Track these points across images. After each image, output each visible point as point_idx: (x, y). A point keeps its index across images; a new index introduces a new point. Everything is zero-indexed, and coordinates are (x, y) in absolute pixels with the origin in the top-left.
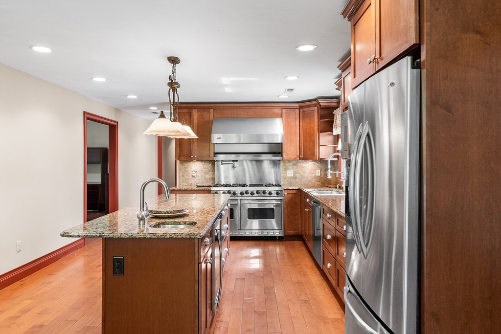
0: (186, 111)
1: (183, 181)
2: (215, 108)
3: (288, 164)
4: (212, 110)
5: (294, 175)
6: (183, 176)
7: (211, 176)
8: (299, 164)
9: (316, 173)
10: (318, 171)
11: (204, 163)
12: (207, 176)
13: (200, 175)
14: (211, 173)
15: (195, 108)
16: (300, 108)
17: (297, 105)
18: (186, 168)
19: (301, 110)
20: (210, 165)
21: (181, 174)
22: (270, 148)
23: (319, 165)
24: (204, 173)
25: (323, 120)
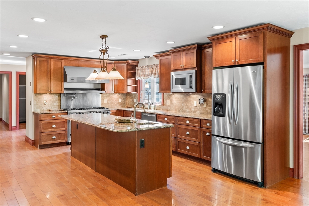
0: (45, 59)
1: (37, 108)
2: (65, 59)
3: (104, 96)
4: (63, 61)
5: (108, 102)
6: (37, 104)
7: (58, 104)
8: (110, 96)
9: (119, 100)
10: (120, 99)
11: (52, 95)
12: (55, 104)
13: (50, 103)
14: (57, 102)
15: (51, 58)
16: (114, 63)
17: (113, 62)
18: (39, 99)
19: (116, 65)
20: (57, 97)
21: (35, 103)
22: (94, 86)
23: (121, 96)
24: (53, 102)
25: (130, 71)
